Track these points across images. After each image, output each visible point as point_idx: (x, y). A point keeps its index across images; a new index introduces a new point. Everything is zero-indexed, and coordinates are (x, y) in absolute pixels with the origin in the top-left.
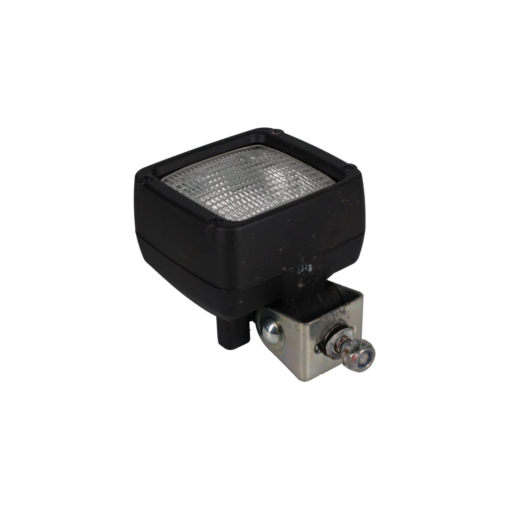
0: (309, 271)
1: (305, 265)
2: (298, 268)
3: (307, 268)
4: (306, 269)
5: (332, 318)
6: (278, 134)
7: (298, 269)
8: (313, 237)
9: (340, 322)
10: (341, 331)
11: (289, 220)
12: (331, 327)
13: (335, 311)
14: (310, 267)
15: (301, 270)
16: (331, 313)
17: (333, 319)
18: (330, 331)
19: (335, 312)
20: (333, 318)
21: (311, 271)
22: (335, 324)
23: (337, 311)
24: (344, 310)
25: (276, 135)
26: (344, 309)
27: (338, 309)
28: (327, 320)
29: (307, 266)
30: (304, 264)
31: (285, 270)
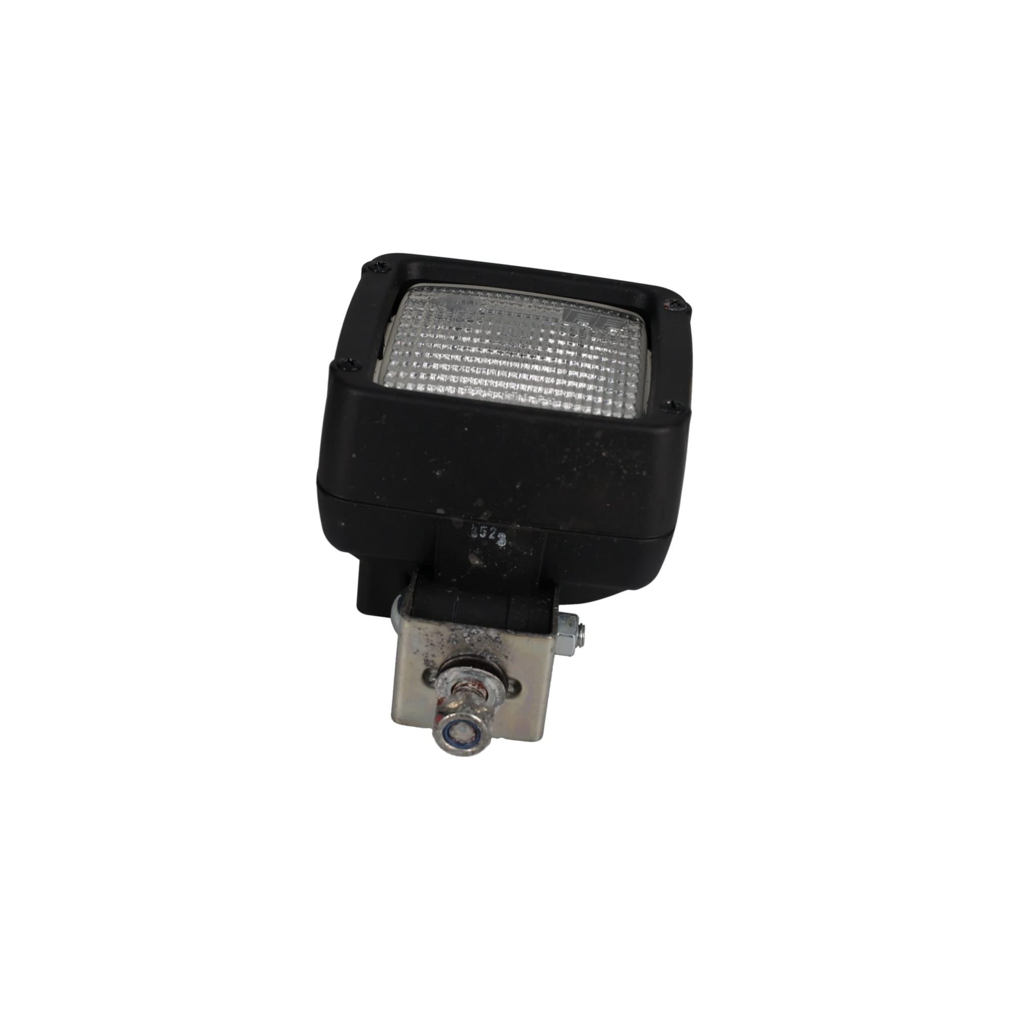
0: (497, 545)
1: (491, 529)
2: (473, 525)
3: (493, 536)
4: (491, 537)
5: (465, 638)
6: (672, 310)
7: (472, 528)
8: (518, 486)
9: (484, 655)
10: (467, 668)
11: (466, 429)
12: (462, 654)
13: (476, 629)
14: (502, 539)
15: (479, 533)
16: (467, 628)
17: (470, 641)
18: (456, 659)
19: (474, 631)
20: (469, 638)
21: (502, 547)
22: (474, 653)
23: (480, 630)
24: (497, 638)
25: (668, 310)
26: (497, 636)
27: (485, 628)
28: (454, 636)
29: (494, 533)
30: (489, 527)
31: (439, 514)
